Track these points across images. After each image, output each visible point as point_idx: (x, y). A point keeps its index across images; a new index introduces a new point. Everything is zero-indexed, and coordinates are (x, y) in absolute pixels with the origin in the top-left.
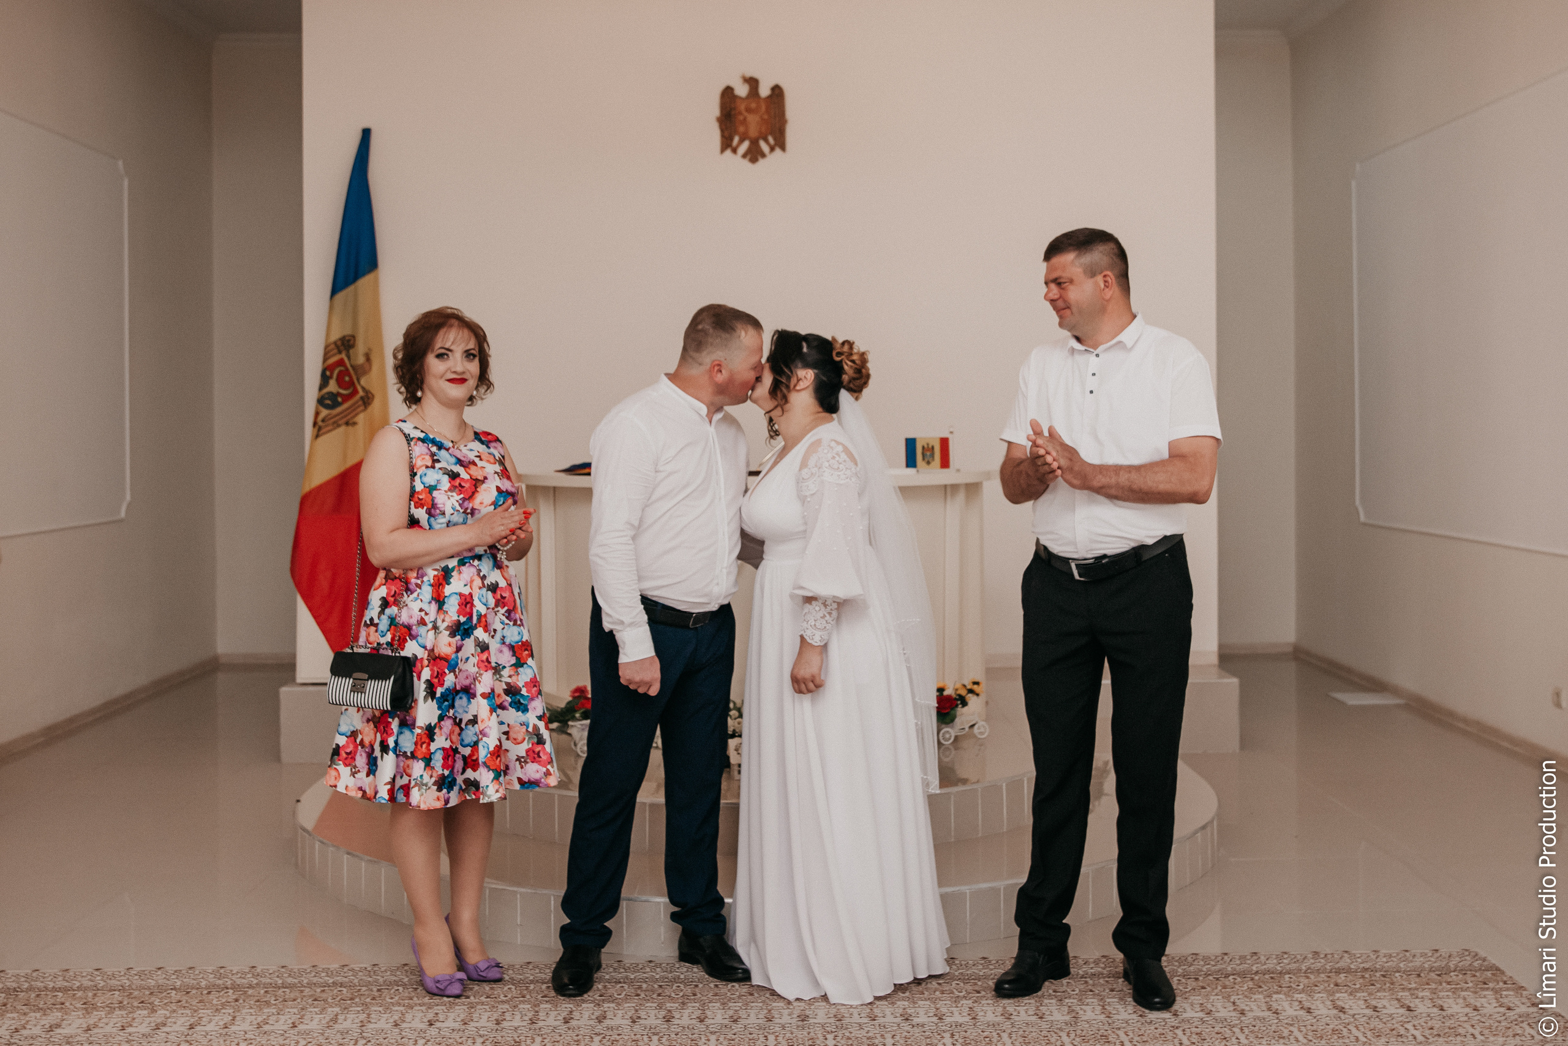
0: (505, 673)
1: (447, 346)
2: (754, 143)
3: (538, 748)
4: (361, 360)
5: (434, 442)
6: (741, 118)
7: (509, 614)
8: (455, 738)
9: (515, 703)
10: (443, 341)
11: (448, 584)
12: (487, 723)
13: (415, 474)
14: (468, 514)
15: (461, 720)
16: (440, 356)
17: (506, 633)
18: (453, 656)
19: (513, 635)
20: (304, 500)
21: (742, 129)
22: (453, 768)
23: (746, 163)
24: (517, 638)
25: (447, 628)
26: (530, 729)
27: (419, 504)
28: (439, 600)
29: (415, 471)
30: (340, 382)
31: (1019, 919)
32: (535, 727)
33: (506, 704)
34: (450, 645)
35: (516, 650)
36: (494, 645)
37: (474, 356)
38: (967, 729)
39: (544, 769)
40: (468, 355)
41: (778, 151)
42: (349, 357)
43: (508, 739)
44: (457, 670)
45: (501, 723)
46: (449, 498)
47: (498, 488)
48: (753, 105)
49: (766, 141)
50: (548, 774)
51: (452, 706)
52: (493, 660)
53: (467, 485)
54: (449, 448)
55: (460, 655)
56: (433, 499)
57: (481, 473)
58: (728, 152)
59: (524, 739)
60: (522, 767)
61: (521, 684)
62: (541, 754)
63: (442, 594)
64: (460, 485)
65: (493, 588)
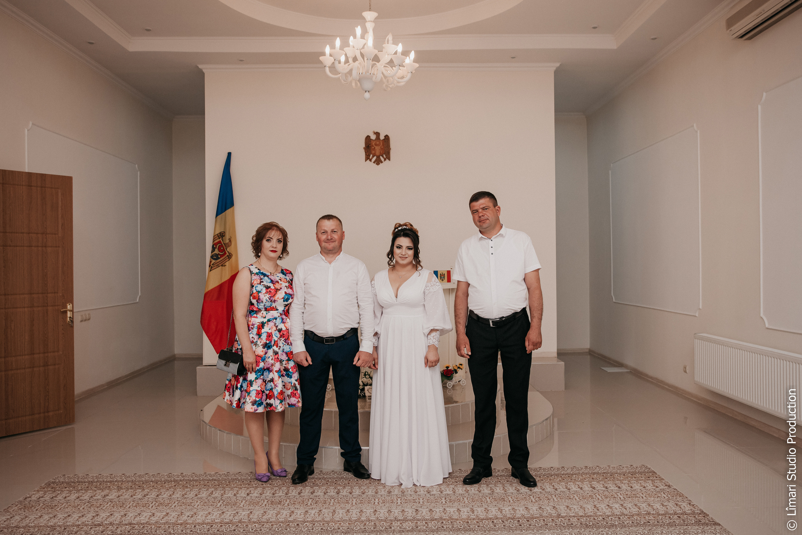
0: (284, 363)
1: (271, 237)
2: (378, 157)
3: (295, 392)
4: (227, 241)
5: (262, 274)
6: (373, 148)
7: (286, 340)
8: (263, 387)
9: (287, 374)
10: (269, 235)
11: (263, 329)
12: (277, 382)
13: (253, 286)
14: (272, 302)
15: (266, 380)
16: (268, 240)
17: (285, 347)
18: (264, 356)
19: (287, 348)
20: (206, 295)
21: (373, 152)
22: (261, 398)
23: (375, 164)
24: (289, 350)
25: (262, 345)
26: (293, 385)
27: (254, 298)
28: (259, 334)
29: (253, 285)
30: (219, 250)
31: (473, 456)
32: (295, 384)
33: (284, 375)
34: (263, 352)
35: (288, 354)
36: (280, 352)
37: (281, 241)
38: (458, 382)
39: (297, 400)
40: (279, 241)
41: (387, 160)
42: (223, 241)
43: (284, 388)
44: (265, 361)
45: (283, 382)
46: (265, 296)
47: (285, 292)
48: (378, 143)
49: (383, 157)
50: (298, 402)
51: (263, 375)
52: (280, 358)
53: (272, 291)
54: (269, 276)
55: (266, 355)
56: (259, 296)
57: (280, 286)
58: (368, 161)
59: (290, 388)
60: (289, 399)
61: (289, 367)
62: (296, 394)
63: (260, 332)
64: (270, 291)
65: (280, 331)
